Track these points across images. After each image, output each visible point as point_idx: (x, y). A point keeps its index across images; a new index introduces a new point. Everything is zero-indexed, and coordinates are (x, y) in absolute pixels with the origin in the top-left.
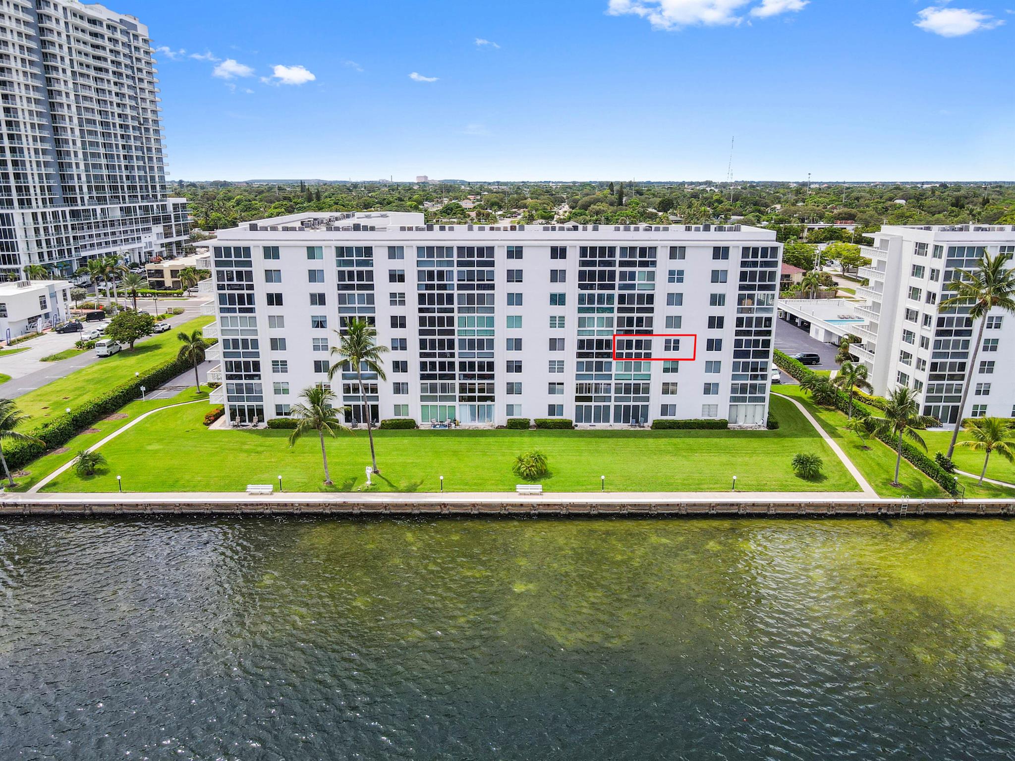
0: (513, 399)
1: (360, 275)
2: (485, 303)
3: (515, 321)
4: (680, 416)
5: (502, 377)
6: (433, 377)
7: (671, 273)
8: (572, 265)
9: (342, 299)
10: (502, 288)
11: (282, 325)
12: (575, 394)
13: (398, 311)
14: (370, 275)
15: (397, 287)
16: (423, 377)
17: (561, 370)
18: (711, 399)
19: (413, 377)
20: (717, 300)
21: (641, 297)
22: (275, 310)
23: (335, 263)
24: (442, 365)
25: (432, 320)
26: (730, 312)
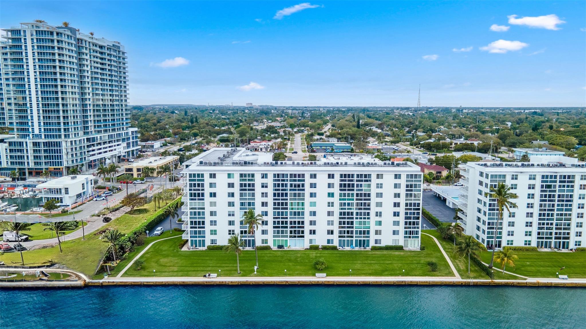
0: (312, 237)
1: (249, 185)
2: (301, 196)
3: (313, 204)
4: (383, 244)
5: (307, 228)
6: (279, 227)
7: (377, 184)
8: (336, 181)
9: (241, 195)
10: (308, 190)
11: (215, 205)
12: (338, 235)
13: (265, 200)
14: (253, 185)
15: (264, 190)
16: (274, 227)
17: (332, 224)
18: (396, 237)
19: (270, 228)
20: (397, 195)
21: (365, 194)
22: (213, 199)
23: (239, 180)
24: (282, 222)
25: (279, 203)
26: (402, 200)
